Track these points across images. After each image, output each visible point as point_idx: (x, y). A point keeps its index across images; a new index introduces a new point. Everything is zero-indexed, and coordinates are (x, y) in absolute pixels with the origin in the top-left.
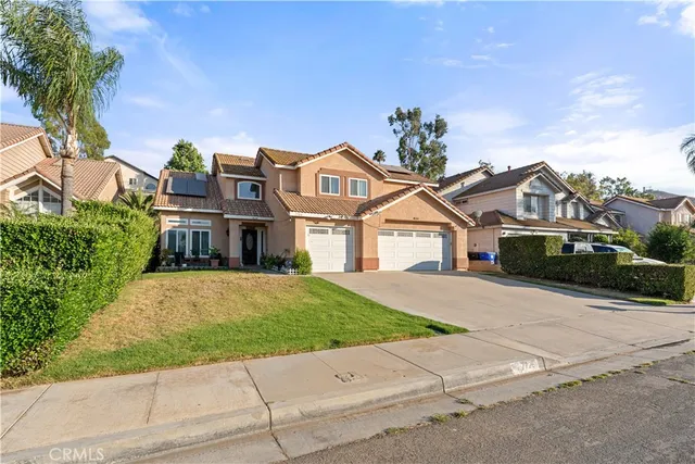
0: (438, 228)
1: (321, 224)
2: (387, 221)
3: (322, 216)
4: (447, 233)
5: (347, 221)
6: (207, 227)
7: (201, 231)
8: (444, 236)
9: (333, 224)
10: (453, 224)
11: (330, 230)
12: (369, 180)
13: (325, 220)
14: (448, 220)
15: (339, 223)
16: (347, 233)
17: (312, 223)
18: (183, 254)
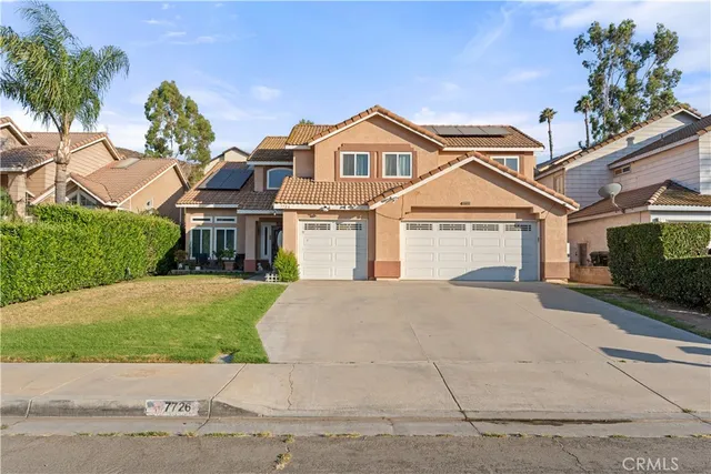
0: (512, 216)
1: (318, 217)
2: (414, 209)
3: (318, 207)
4: (529, 223)
5: (352, 213)
6: (233, 225)
7: (225, 229)
8: (524, 228)
9: (336, 217)
10: (537, 209)
11: (333, 225)
12: (415, 154)
13: (320, 212)
14: (525, 204)
15: (343, 214)
16: (357, 227)
17: (307, 217)
18: (206, 255)
